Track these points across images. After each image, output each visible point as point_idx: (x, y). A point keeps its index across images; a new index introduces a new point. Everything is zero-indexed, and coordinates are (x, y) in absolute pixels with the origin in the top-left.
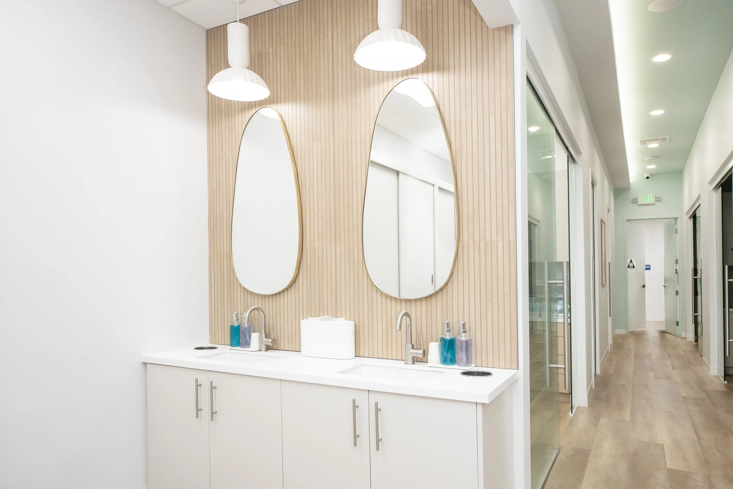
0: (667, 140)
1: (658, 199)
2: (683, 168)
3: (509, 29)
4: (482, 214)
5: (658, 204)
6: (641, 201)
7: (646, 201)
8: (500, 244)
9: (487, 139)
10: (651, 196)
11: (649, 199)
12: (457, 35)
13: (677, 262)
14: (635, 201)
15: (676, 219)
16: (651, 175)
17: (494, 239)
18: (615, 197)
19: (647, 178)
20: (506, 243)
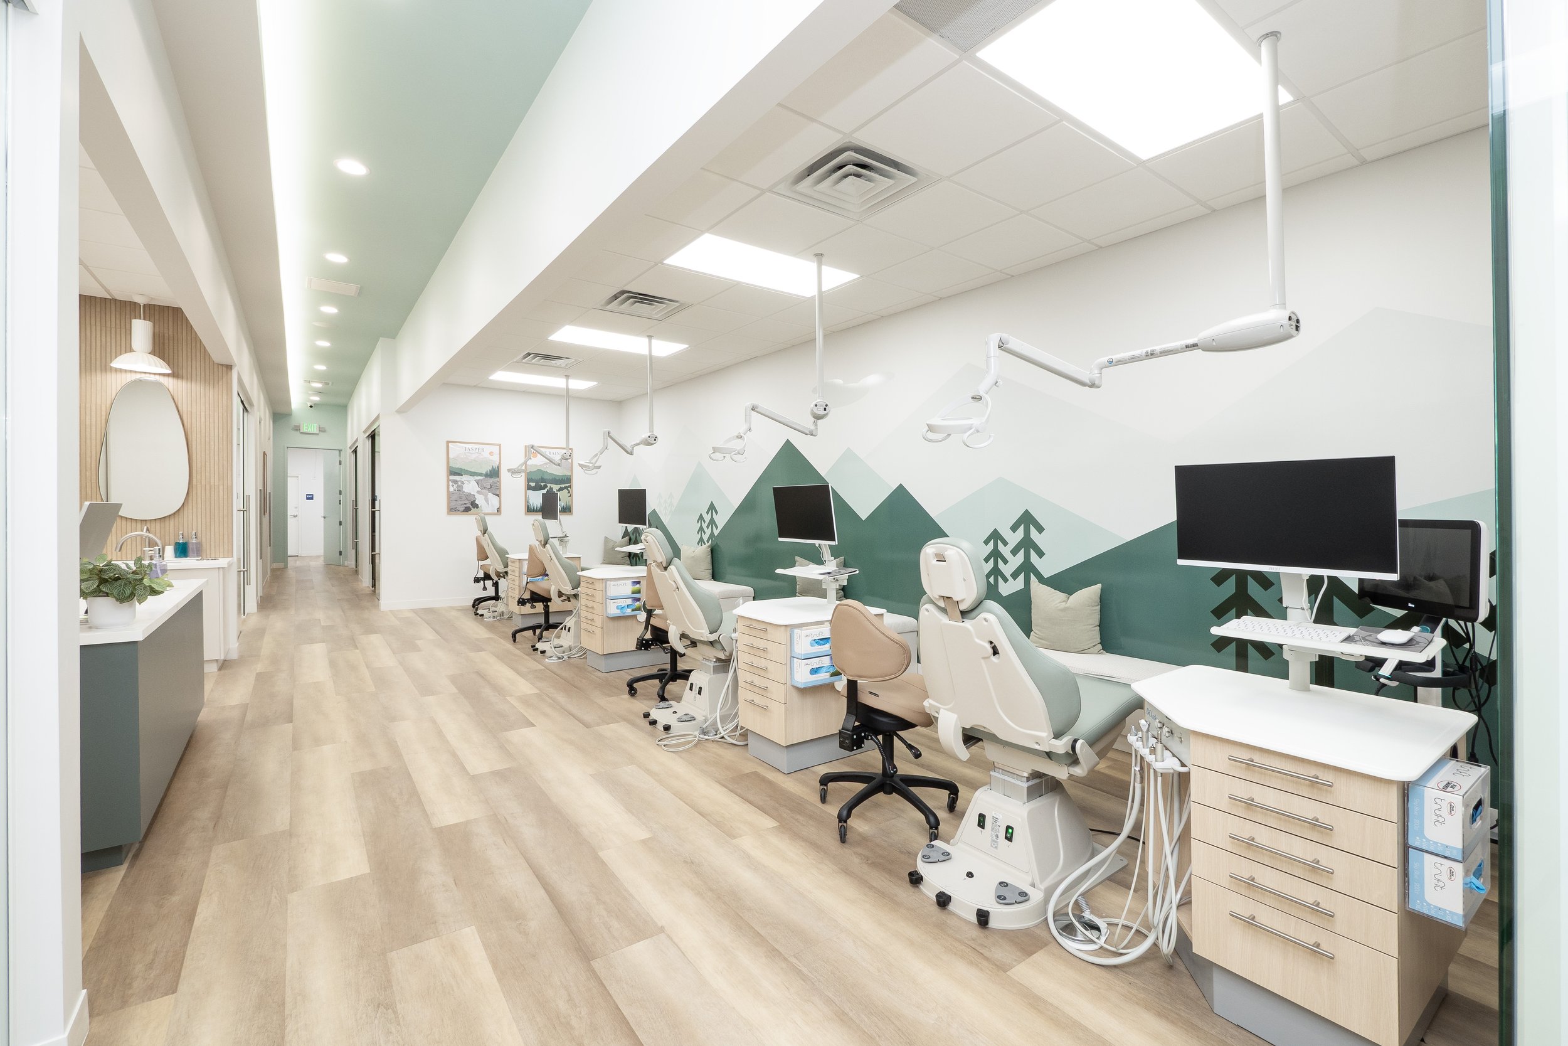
0: (330, 385)
1: (322, 430)
2: (348, 404)
3: (229, 367)
4: (208, 469)
5: (321, 434)
6: (304, 429)
7: (309, 430)
8: (221, 487)
9: (212, 426)
10: (315, 425)
11: (313, 428)
12: (189, 359)
13: (340, 493)
14: (297, 428)
15: (340, 451)
16: (315, 404)
17: (217, 484)
18: (274, 421)
19: (311, 407)
20: (225, 487)
